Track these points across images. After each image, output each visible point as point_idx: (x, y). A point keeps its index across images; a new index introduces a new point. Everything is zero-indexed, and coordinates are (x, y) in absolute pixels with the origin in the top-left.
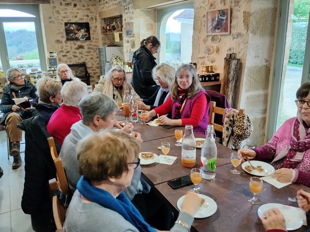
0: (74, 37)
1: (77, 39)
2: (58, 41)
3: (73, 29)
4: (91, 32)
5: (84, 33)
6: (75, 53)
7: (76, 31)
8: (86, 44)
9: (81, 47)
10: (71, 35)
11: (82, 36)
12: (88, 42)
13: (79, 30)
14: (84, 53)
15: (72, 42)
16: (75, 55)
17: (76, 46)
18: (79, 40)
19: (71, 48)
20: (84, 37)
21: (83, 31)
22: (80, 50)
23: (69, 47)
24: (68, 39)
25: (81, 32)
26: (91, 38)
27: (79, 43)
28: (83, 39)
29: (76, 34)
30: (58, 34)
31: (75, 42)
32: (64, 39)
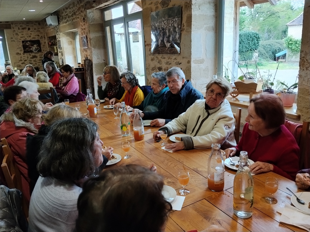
0: (29, 50)
1: (32, 52)
2: (18, 54)
3: (28, 45)
4: (42, 46)
5: (37, 48)
6: (31, 61)
7: (31, 46)
8: (38, 55)
9: (34, 57)
10: (27, 49)
11: (35, 49)
12: (40, 53)
13: (32, 45)
14: (37, 60)
15: (28, 54)
16: (31, 62)
17: (31, 56)
18: (33, 52)
19: (28, 58)
20: (37, 50)
21: (35, 46)
22: (34, 59)
23: (26, 57)
24: (25, 52)
25: (34, 46)
26: (42, 50)
27: (33, 54)
28: (36, 51)
29: (30, 48)
30: (18, 48)
31: (30, 53)
32: (22, 52)
